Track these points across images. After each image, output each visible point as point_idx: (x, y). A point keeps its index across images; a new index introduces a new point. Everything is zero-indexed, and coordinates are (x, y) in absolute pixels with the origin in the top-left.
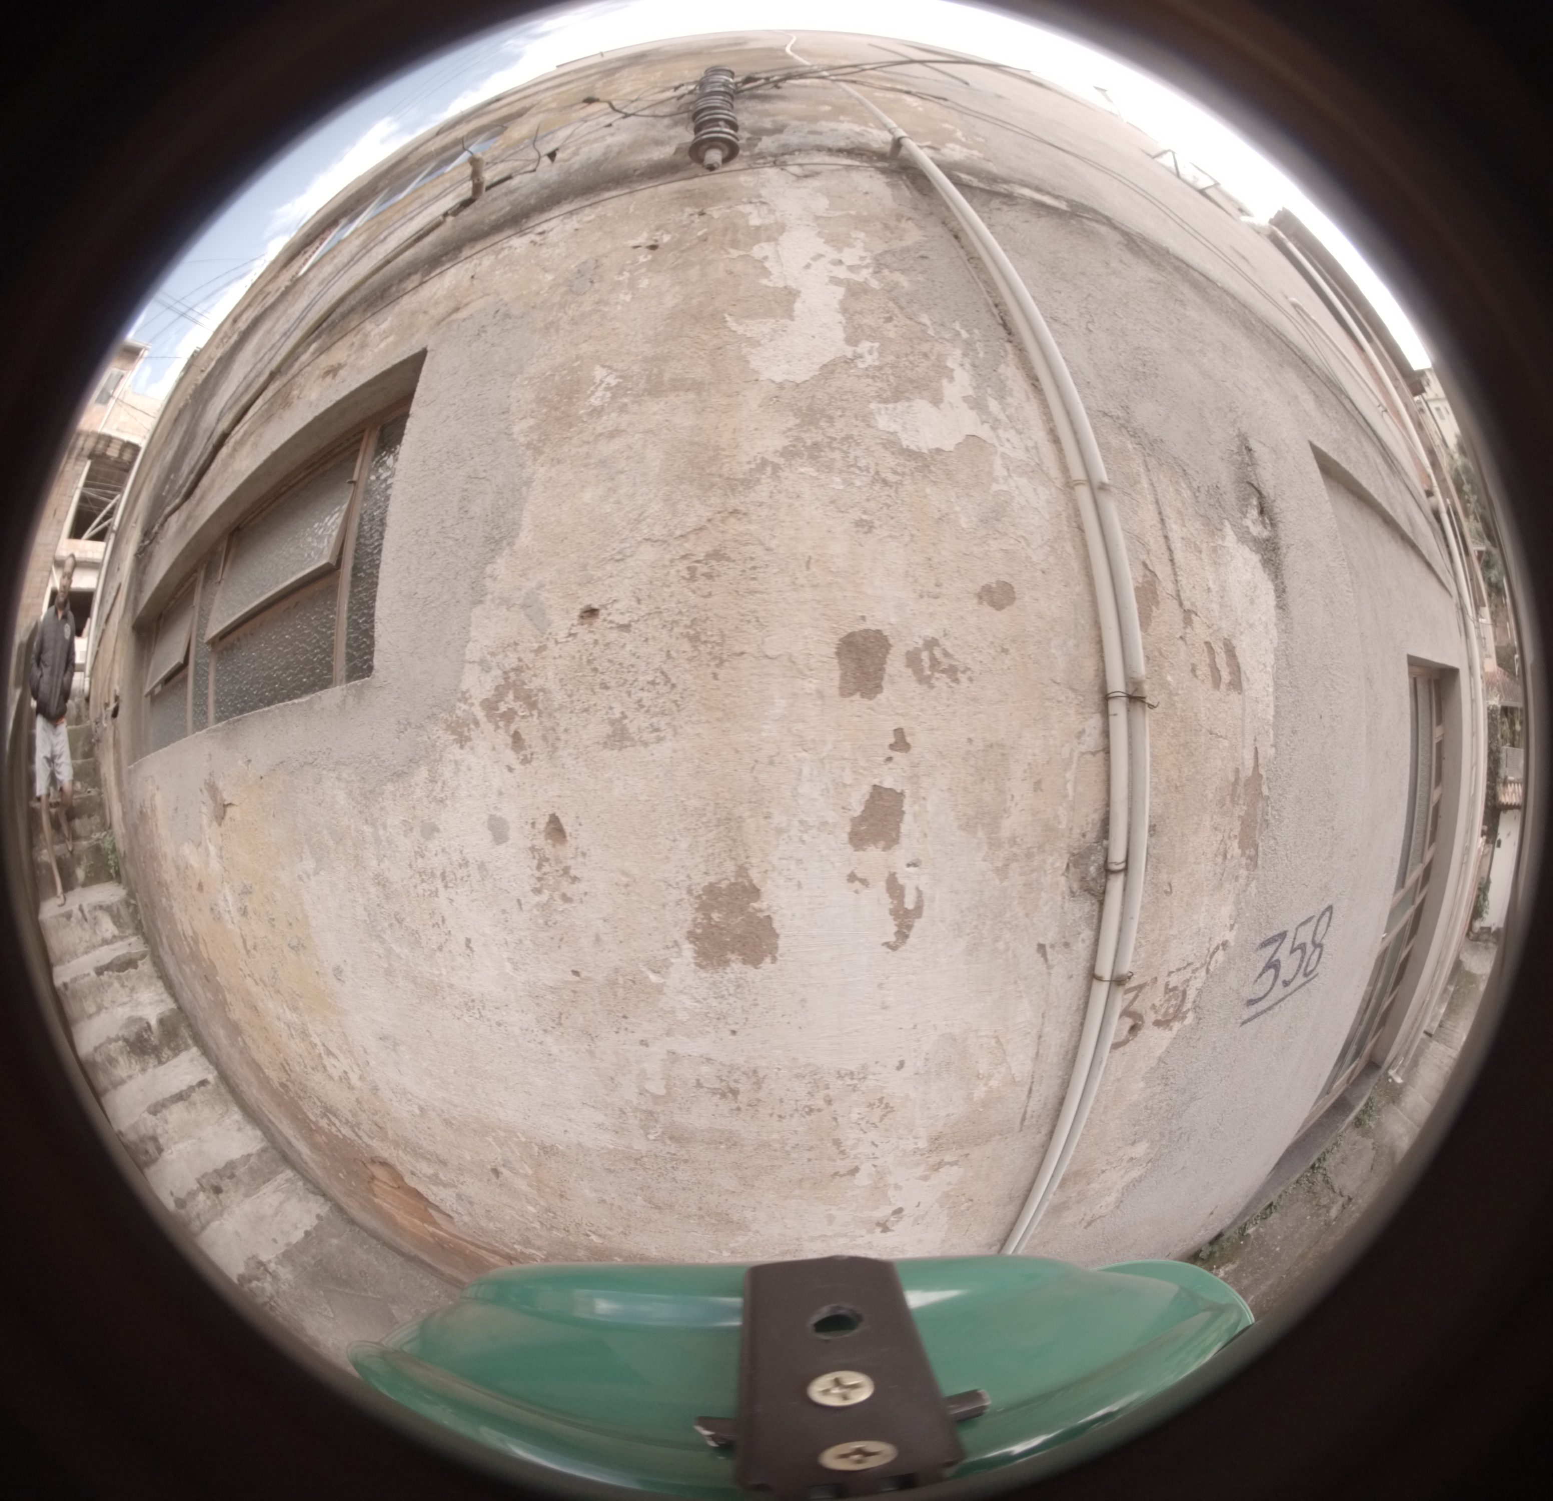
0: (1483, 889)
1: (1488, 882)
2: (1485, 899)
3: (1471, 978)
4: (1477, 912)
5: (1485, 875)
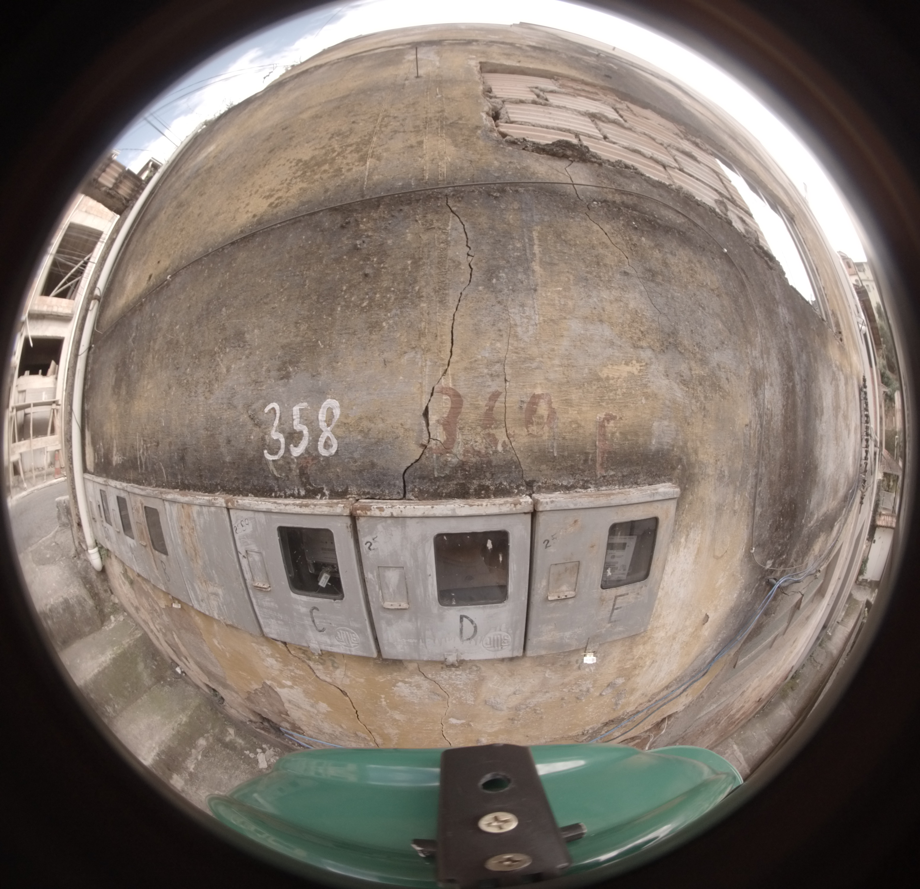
0: (865, 562)
1: (867, 559)
2: (865, 566)
3: (856, 602)
4: (861, 572)
5: (866, 555)
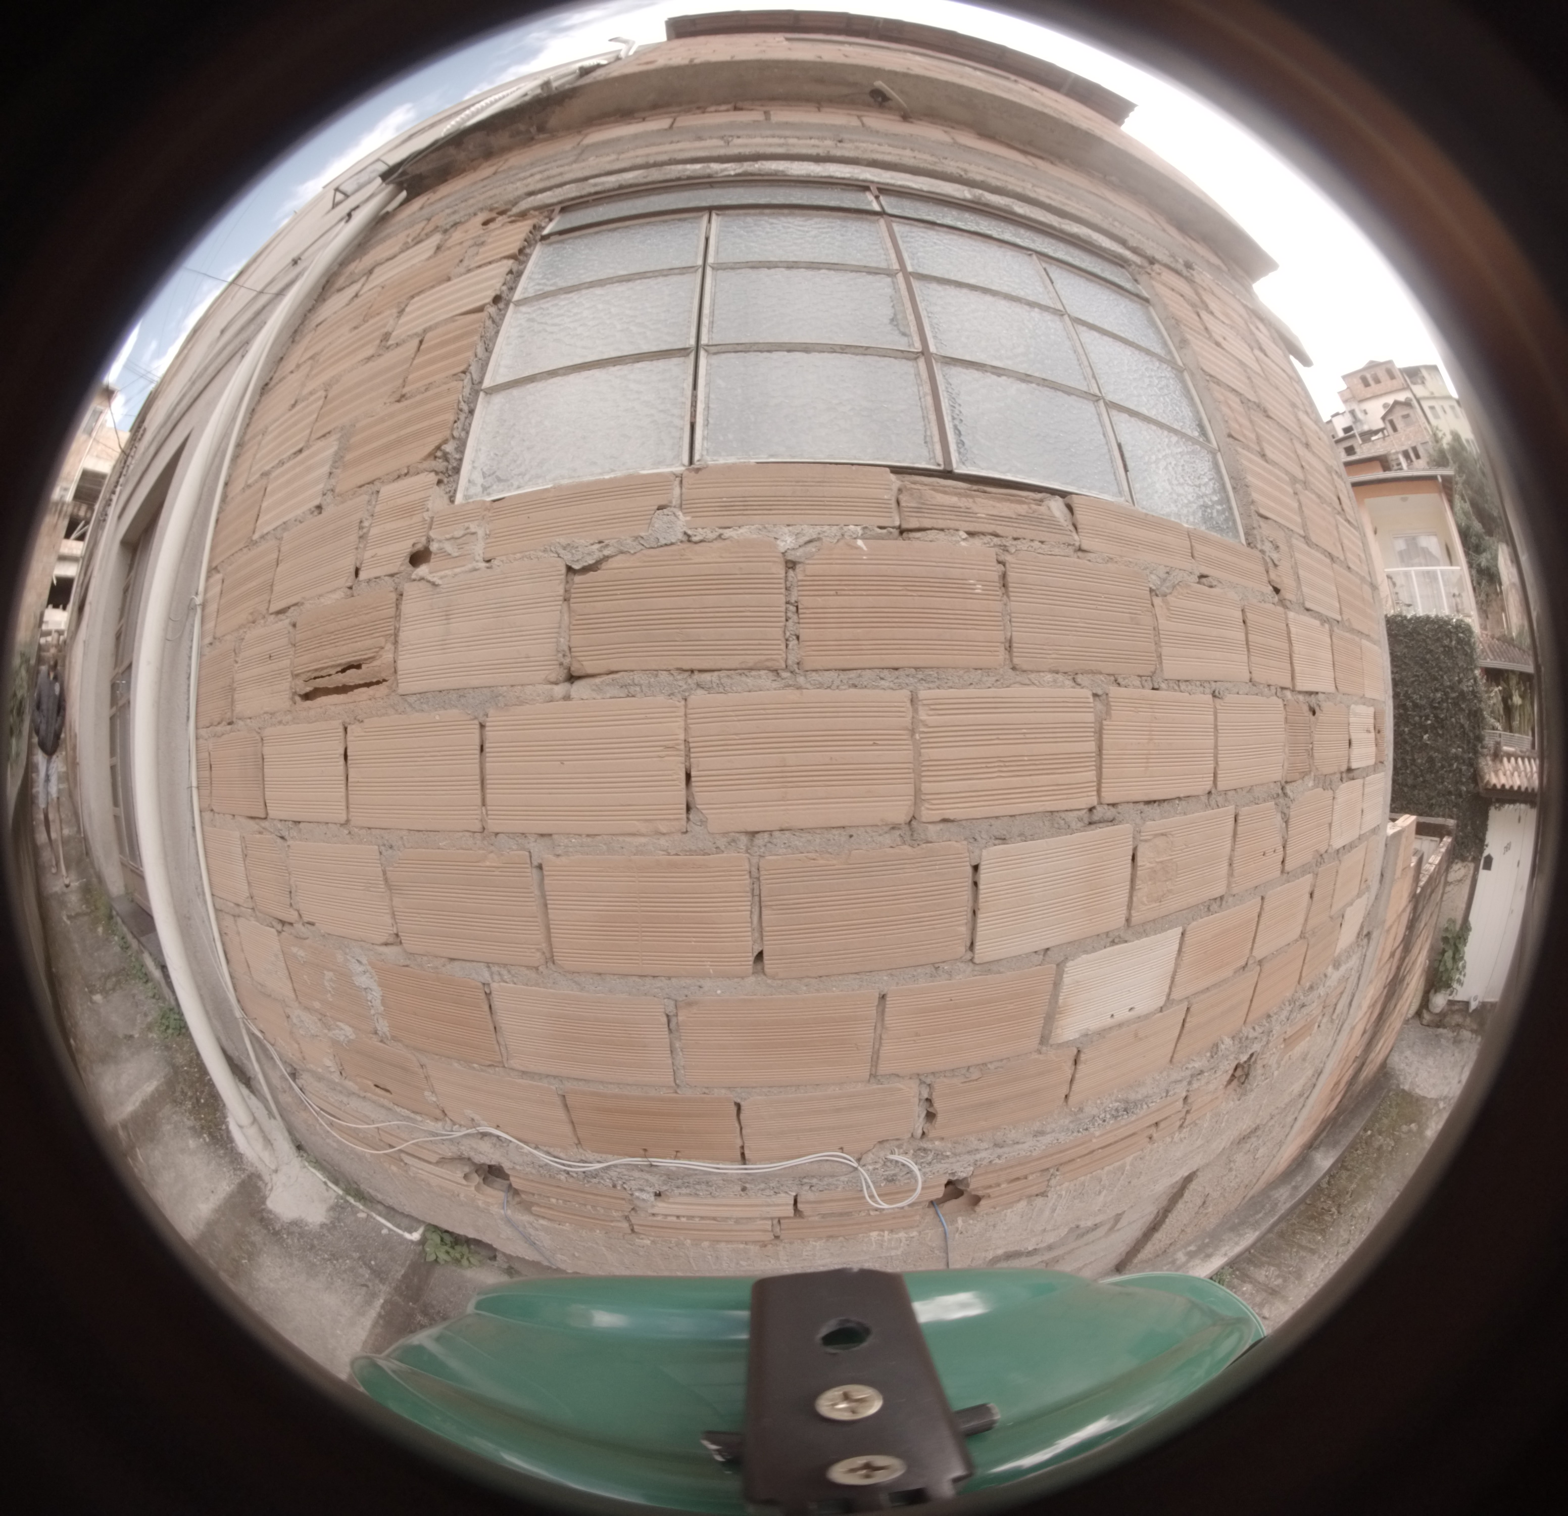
1: (1466, 926)
2: (1457, 955)
4: (1439, 976)
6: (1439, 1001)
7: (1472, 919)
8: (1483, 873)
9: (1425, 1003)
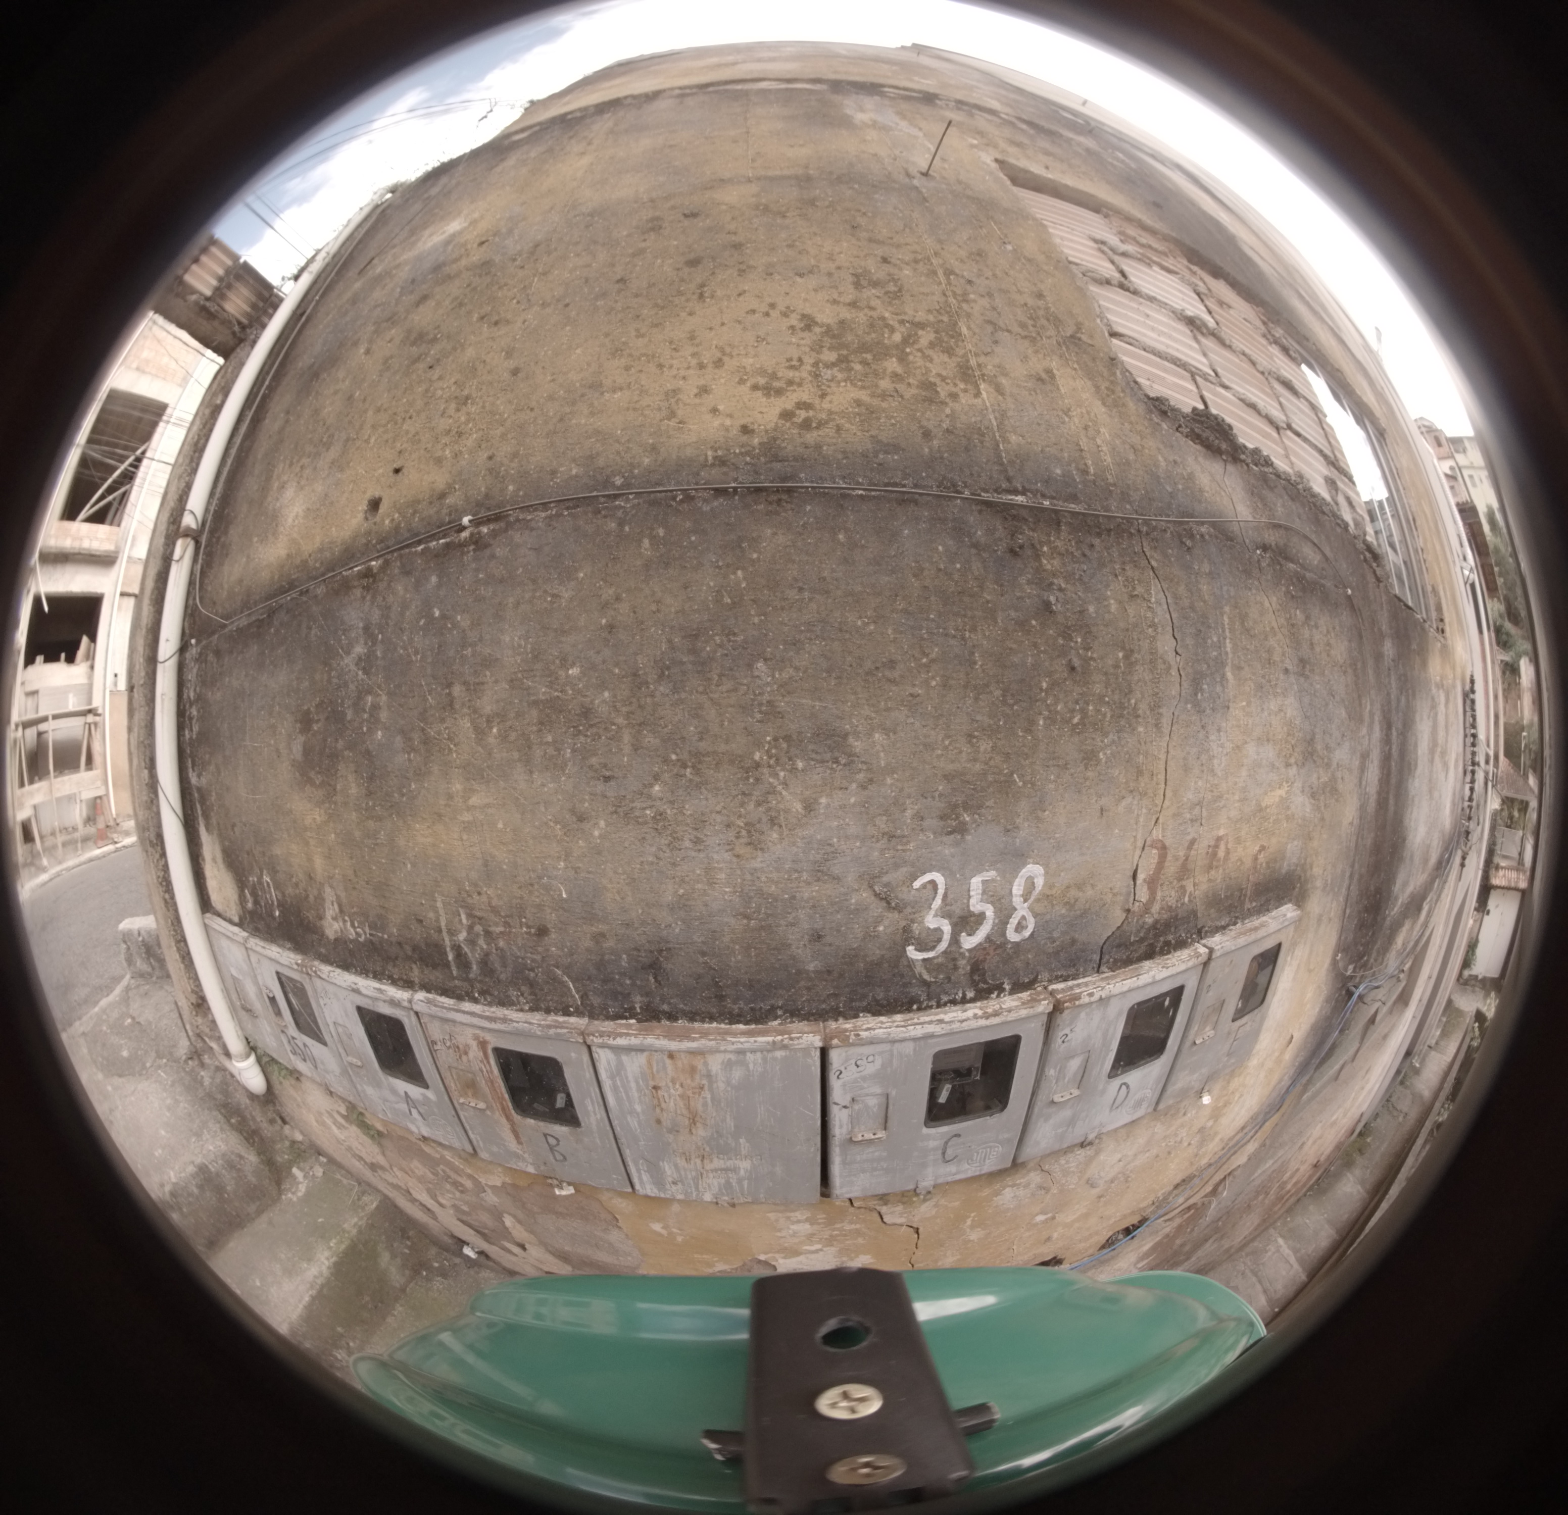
0: (1472, 946)
1: (1477, 941)
2: (1473, 953)
3: (1460, 1013)
5: (1474, 935)
6: (1466, 973)
7: (1480, 937)
8: (1486, 917)
9: (1460, 975)
